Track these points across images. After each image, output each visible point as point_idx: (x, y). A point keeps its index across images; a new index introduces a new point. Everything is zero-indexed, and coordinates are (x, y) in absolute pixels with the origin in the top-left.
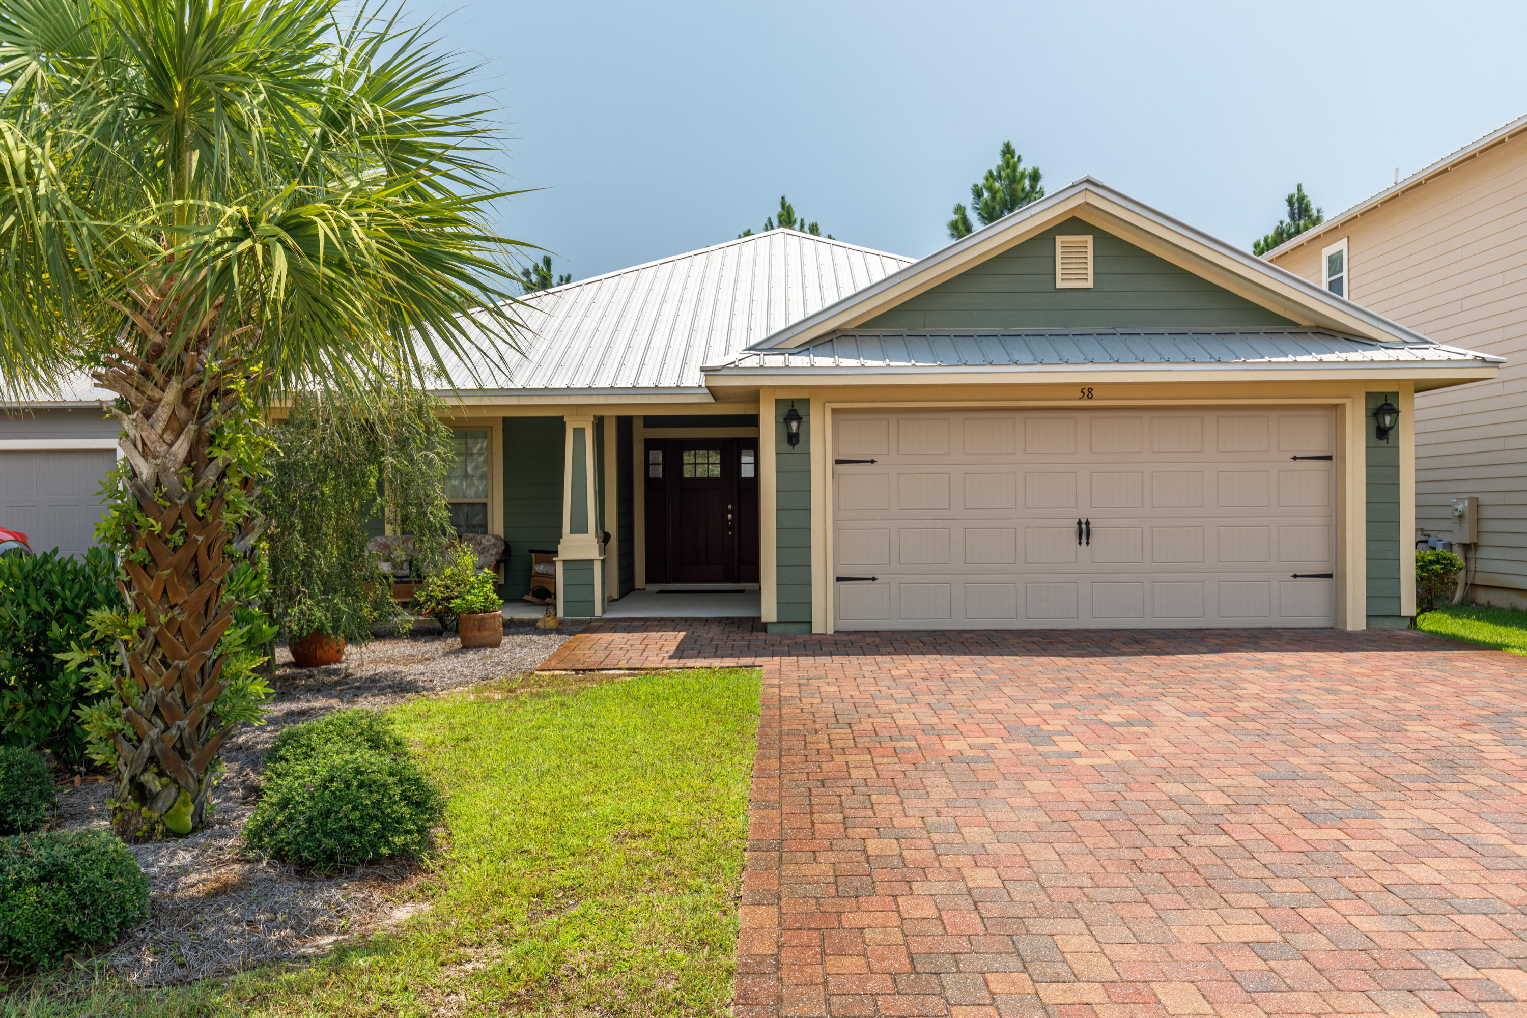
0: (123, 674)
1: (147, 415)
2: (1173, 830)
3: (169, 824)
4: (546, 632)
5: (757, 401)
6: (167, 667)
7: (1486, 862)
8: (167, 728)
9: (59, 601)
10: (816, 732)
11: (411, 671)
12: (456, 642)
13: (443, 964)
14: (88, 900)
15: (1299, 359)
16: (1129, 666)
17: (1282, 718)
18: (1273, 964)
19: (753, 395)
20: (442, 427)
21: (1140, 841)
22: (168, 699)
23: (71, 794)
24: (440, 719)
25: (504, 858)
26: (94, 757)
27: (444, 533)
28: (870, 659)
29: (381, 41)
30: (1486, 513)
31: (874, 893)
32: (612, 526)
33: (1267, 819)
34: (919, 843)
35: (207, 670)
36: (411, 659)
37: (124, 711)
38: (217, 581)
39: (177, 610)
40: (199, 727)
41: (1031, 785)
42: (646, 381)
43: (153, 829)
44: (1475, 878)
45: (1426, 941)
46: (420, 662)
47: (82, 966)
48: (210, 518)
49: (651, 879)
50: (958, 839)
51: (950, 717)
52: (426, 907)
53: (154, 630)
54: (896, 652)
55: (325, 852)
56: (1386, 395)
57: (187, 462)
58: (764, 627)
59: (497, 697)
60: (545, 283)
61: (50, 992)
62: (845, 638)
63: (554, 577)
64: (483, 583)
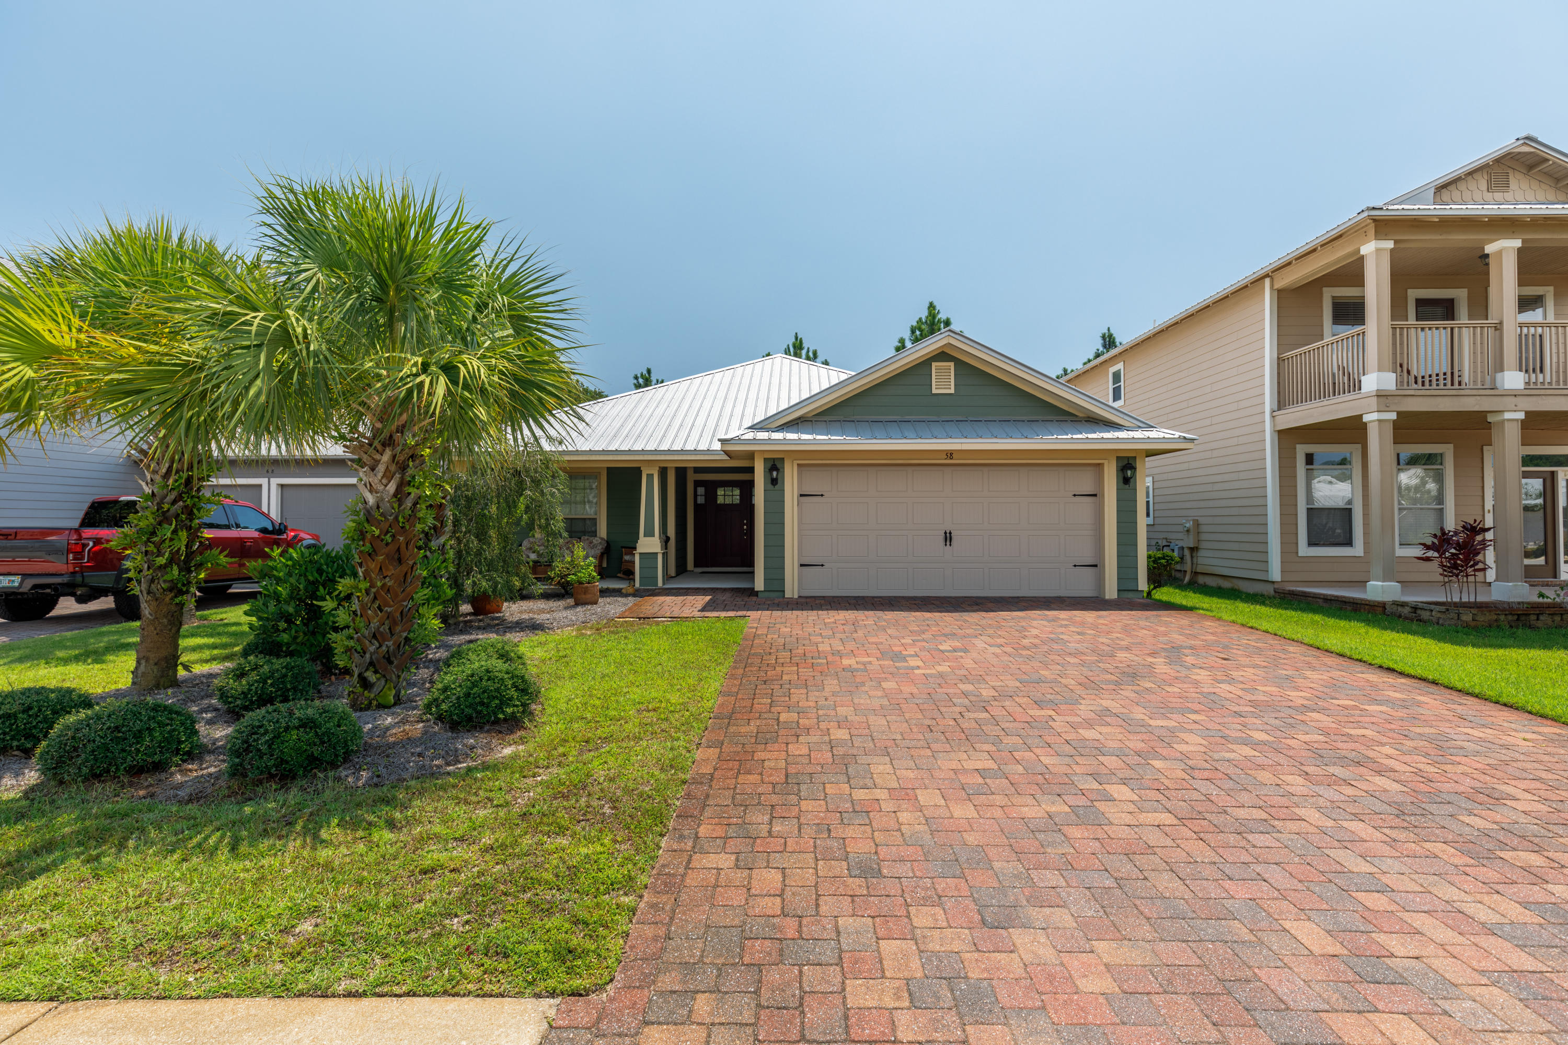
0: (357, 615)
1: (373, 469)
2: (958, 709)
3: (380, 700)
4: (627, 595)
5: (753, 459)
6: (381, 611)
7: (1130, 728)
8: (381, 646)
9: (325, 574)
10: (770, 654)
11: (541, 618)
12: (571, 601)
13: (524, 777)
14: (326, 739)
15: (1075, 436)
16: (967, 618)
17: (1046, 648)
18: (988, 781)
19: (751, 455)
20: (561, 473)
21: (936, 714)
22: (381, 629)
23: (329, 686)
24: (552, 645)
25: (571, 721)
26: (338, 662)
27: (561, 536)
28: (815, 612)
29: (511, 260)
30: (1204, 528)
31: (776, 742)
32: (671, 531)
33: (1014, 704)
34: (810, 715)
35: (404, 613)
36: (542, 611)
37: (356, 636)
38: (411, 563)
39: (387, 579)
40: (399, 646)
41: (884, 685)
42: (690, 447)
43: (370, 703)
44: (1120, 737)
45: (1077, 769)
46: (548, 612)
47: (322, 776)
48: (408, 527)
49: (652, 734)
50: (833, 713)
51: (851, 645)
52: (521, 747)
53: (373, 590)
54: (832, 609)
55: (466, 716)
56: (1128, 458)
57: (395, 495)
58: (756, 594)
59: (589, 633)
60: (647, 382)
61: (303, 789)
62: (803, 600)
63: (634, 563)
64: (589, 565)
